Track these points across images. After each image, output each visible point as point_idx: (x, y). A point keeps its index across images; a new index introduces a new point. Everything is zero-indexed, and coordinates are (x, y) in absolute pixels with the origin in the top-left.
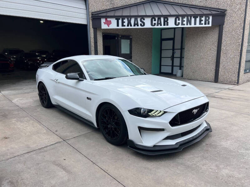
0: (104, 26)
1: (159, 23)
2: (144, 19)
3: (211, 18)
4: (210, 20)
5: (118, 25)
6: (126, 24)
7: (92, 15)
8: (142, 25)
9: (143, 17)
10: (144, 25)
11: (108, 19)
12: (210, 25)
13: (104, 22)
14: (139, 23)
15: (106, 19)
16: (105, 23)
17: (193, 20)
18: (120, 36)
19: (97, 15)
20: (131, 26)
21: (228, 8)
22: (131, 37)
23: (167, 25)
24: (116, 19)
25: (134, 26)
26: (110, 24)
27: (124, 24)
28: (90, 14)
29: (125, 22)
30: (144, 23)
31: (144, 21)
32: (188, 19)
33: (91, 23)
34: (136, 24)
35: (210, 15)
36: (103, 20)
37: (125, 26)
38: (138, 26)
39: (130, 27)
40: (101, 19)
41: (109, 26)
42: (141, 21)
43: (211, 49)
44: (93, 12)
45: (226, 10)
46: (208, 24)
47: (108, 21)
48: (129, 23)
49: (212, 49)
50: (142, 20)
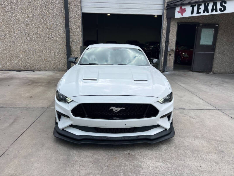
0: (178, 15)
2: (225, 3)
5: (192, 13)
6: (201, 11)
7: (167, 4)
8: (223, 9)
9: (224, 0)
14: (219, 7)
15: (181, 7)
16: (179, 12)
18: (201, 25)
19: (172, 4)
20: (208, 12)
22: (217, 25)
24: (191, 7)
25: (212, 11)
28: (166, 4)
29: (200, 9)
30: (225, 8)
31: (225, 5)
33: (165, 13)
34: (214, 9)
36: (177, 9)
37: (200, 13)
38: (216, 11)
39: (206, 14)
40: (175, 8)
41: (182, 15)
42: (221, 5)
44: (168, 2)
48: (206, 9)
50: (223, 3)
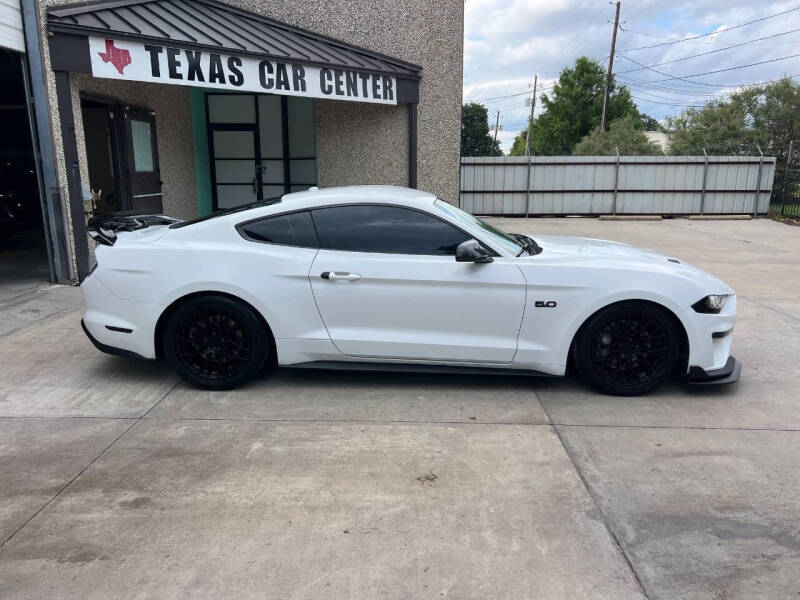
0: (102, 69)
1: (282, 79)
2: (239, 63)
3: (394, 82)
4: (394, 88)
5: (156, 72)
6: (183, 70)
7: (49, 16)
8: (236, 79)
9: (236, 56)
10: (241, 82)
11: (118, 45)
12: (394, 102)
13: (101, 54)
14: (227, 73)
15: (109, 43)
16: (105, 58)
17: (360, 82)
18: (128, 108)
19: (71, 22)
20: (201, 79)
21: (424, 64)
23: (304, 89)
24: (146, 49)
25: (212, 80)
26: (126, 64)
27: (179, 70)
28: (42, 12)
29: (179, 64)
30: (240, 76)
31: (239, 68)
32: (348, 78)
33: (46, 49)
34: (217, 76)
35: (392, 74)
36: (97, 47)
37: (180, 76)
38: (222, 81)
39: (196, 83)
40: (86, 38)
41: (121, 72)
42: (231, 67)
43: (391, 164)
44: (49, 8)
45: (421, 68)
46: (391, 98)
47: (119, 50)
48: (195, 70)
49: (395, 164)
50: (235, 63)
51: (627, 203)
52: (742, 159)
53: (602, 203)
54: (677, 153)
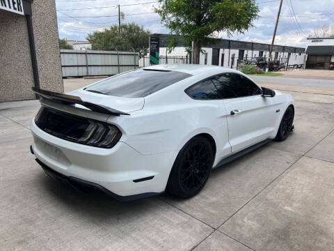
3: (21, 1)
4: (22, 5)
12: (23, 13)
46: (21, 11)
51: (93, 71)
52: (129, 53)
53: (82, 71)
54: (96, 49)
